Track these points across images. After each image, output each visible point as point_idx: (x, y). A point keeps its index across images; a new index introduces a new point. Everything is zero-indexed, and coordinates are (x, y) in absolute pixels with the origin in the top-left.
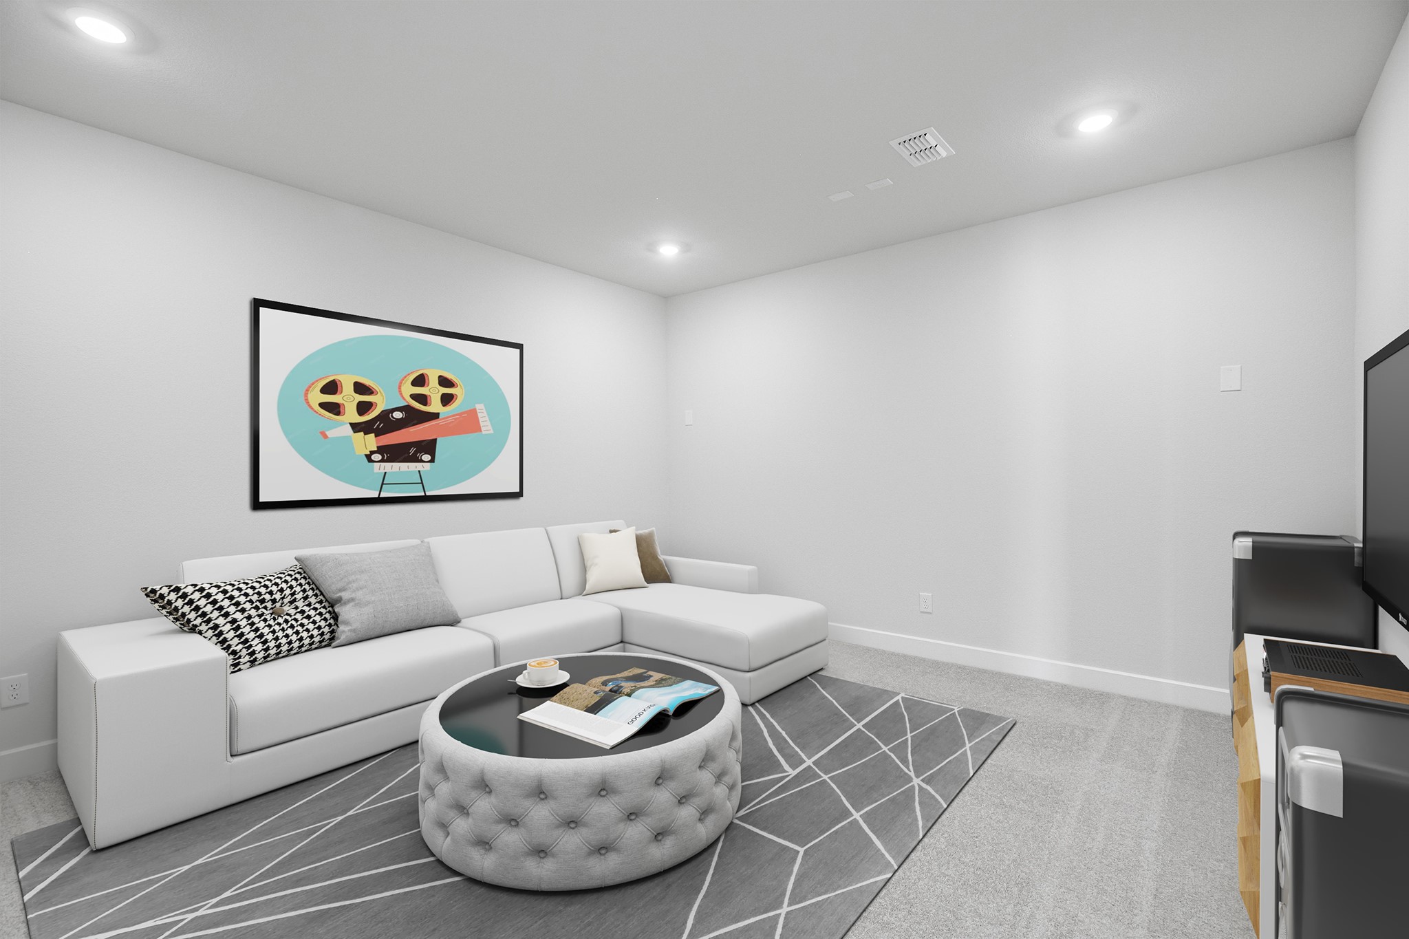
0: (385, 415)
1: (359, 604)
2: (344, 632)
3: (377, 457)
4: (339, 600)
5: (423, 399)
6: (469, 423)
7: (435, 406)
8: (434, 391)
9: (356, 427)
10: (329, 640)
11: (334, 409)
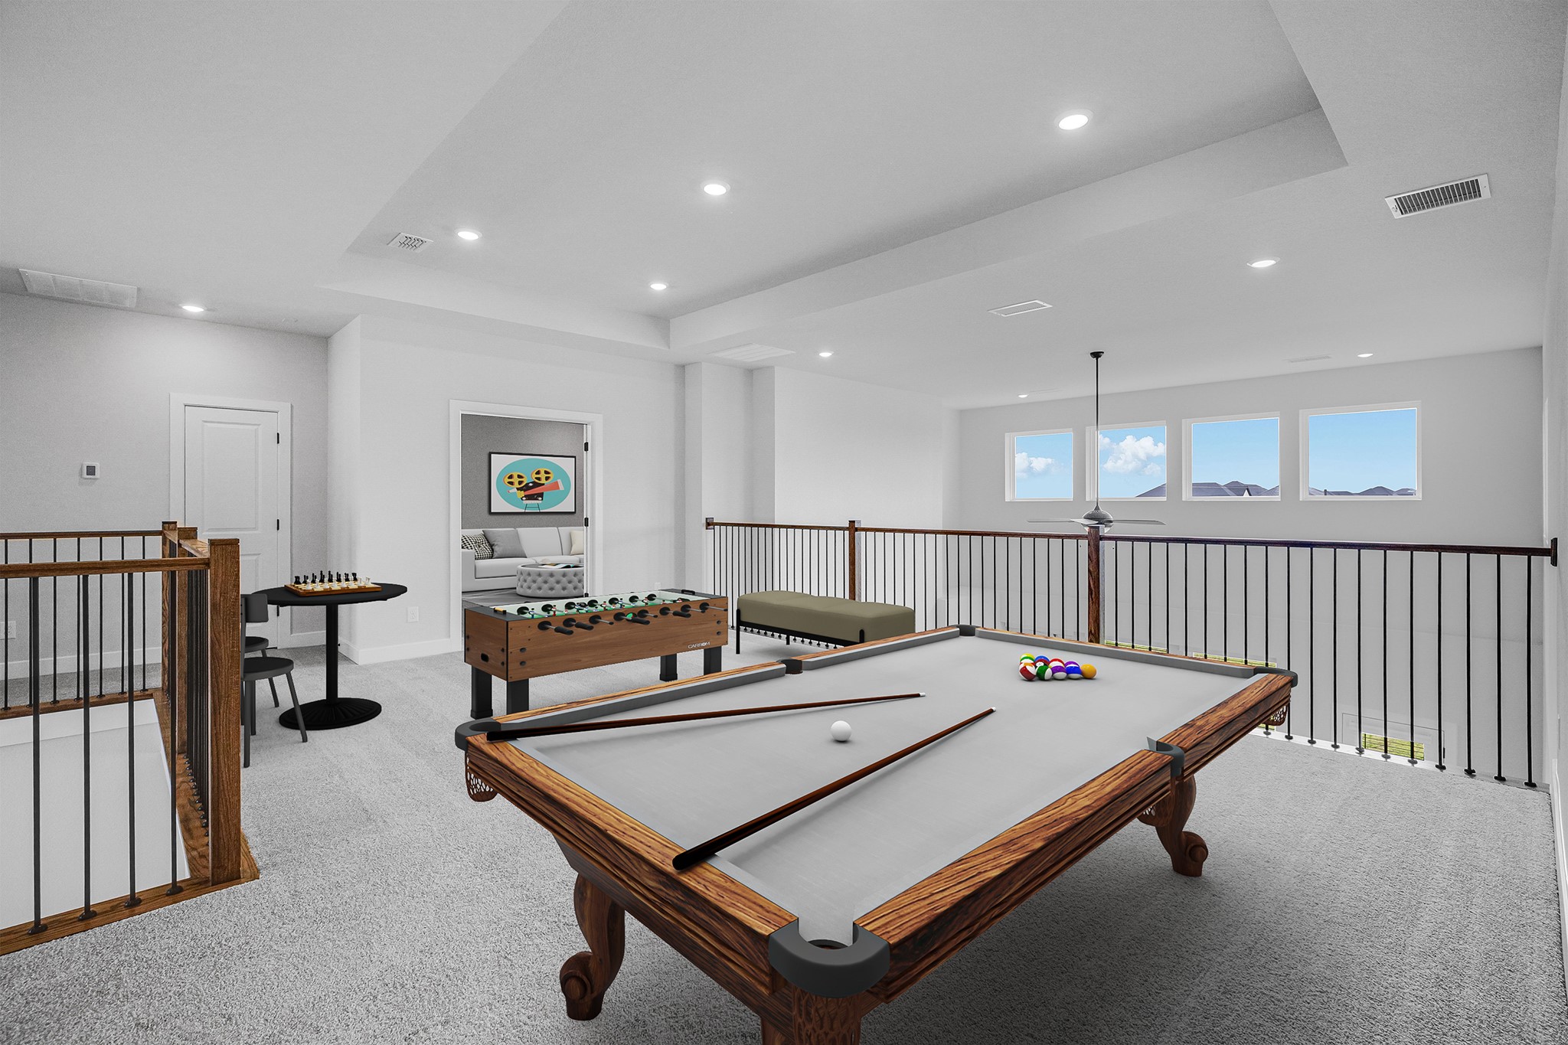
0: (527, 484)
1: (499, 546)
2: (496, 554)
3: (524, 498)
4: (493, 545)
5: (539, 479)
6: (555, 486)
7: (543, 481)
8: (543, 476)
9: (518, 489)
10: (491, 558)
11: (511, 483)
